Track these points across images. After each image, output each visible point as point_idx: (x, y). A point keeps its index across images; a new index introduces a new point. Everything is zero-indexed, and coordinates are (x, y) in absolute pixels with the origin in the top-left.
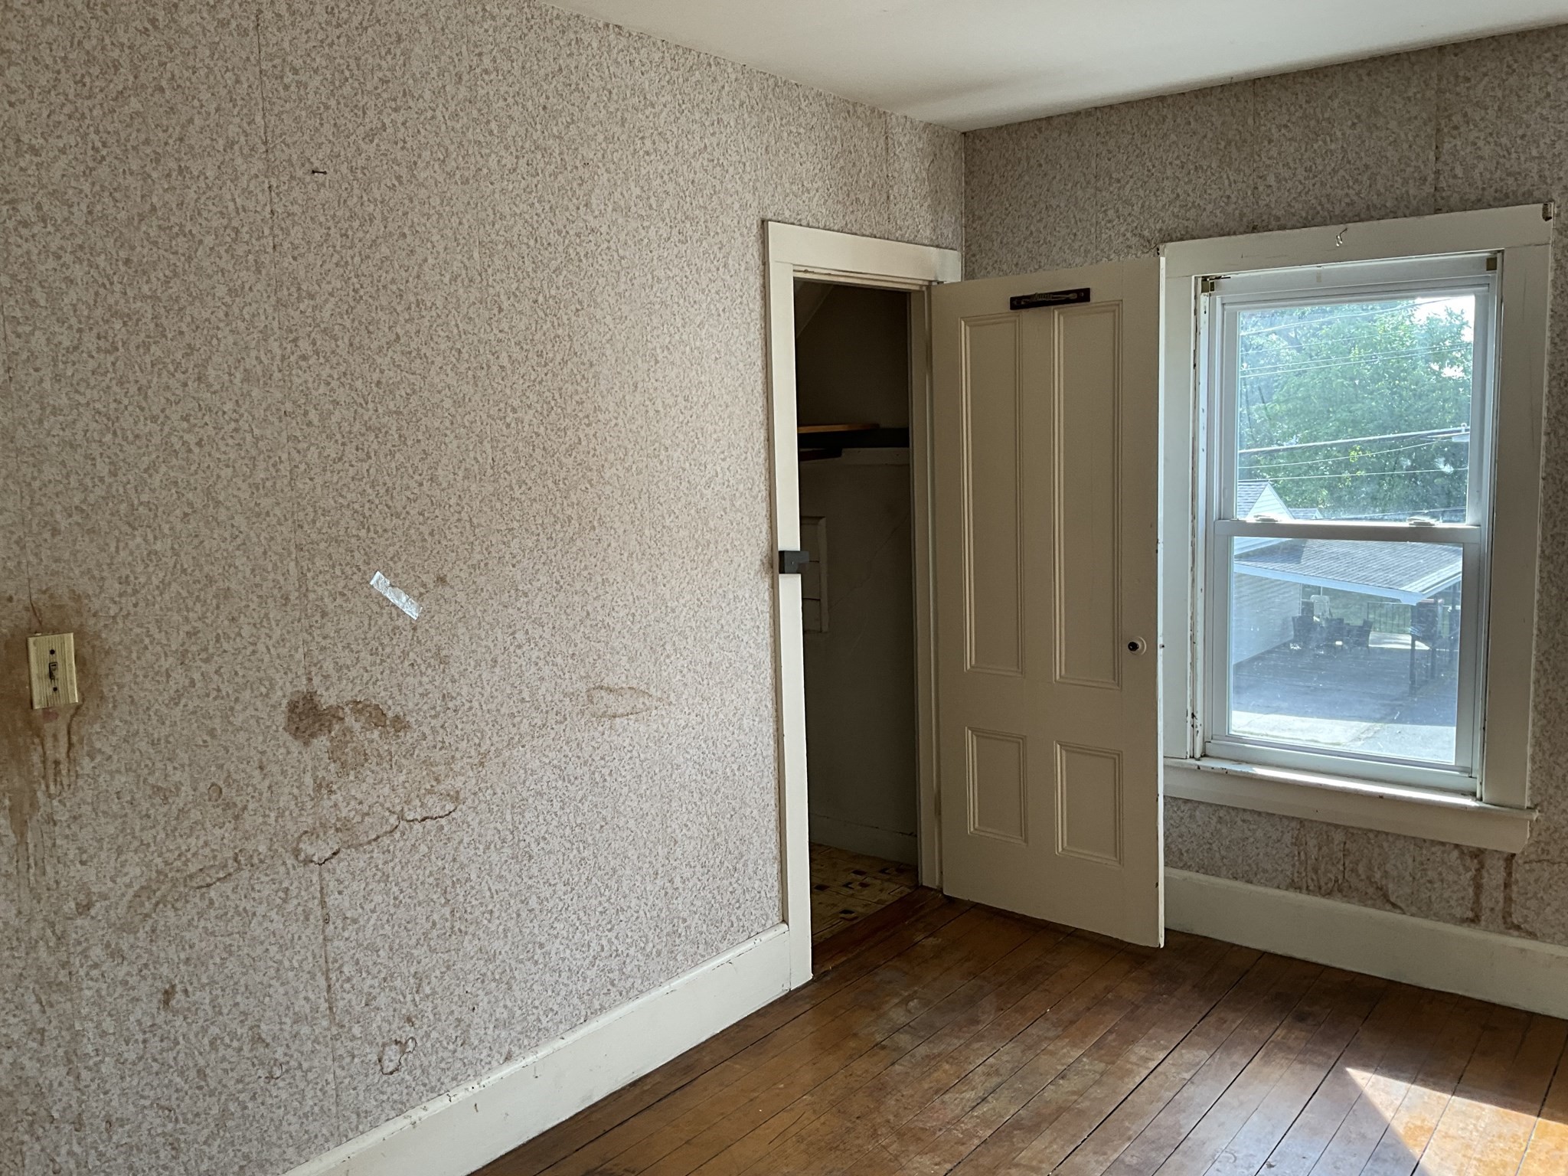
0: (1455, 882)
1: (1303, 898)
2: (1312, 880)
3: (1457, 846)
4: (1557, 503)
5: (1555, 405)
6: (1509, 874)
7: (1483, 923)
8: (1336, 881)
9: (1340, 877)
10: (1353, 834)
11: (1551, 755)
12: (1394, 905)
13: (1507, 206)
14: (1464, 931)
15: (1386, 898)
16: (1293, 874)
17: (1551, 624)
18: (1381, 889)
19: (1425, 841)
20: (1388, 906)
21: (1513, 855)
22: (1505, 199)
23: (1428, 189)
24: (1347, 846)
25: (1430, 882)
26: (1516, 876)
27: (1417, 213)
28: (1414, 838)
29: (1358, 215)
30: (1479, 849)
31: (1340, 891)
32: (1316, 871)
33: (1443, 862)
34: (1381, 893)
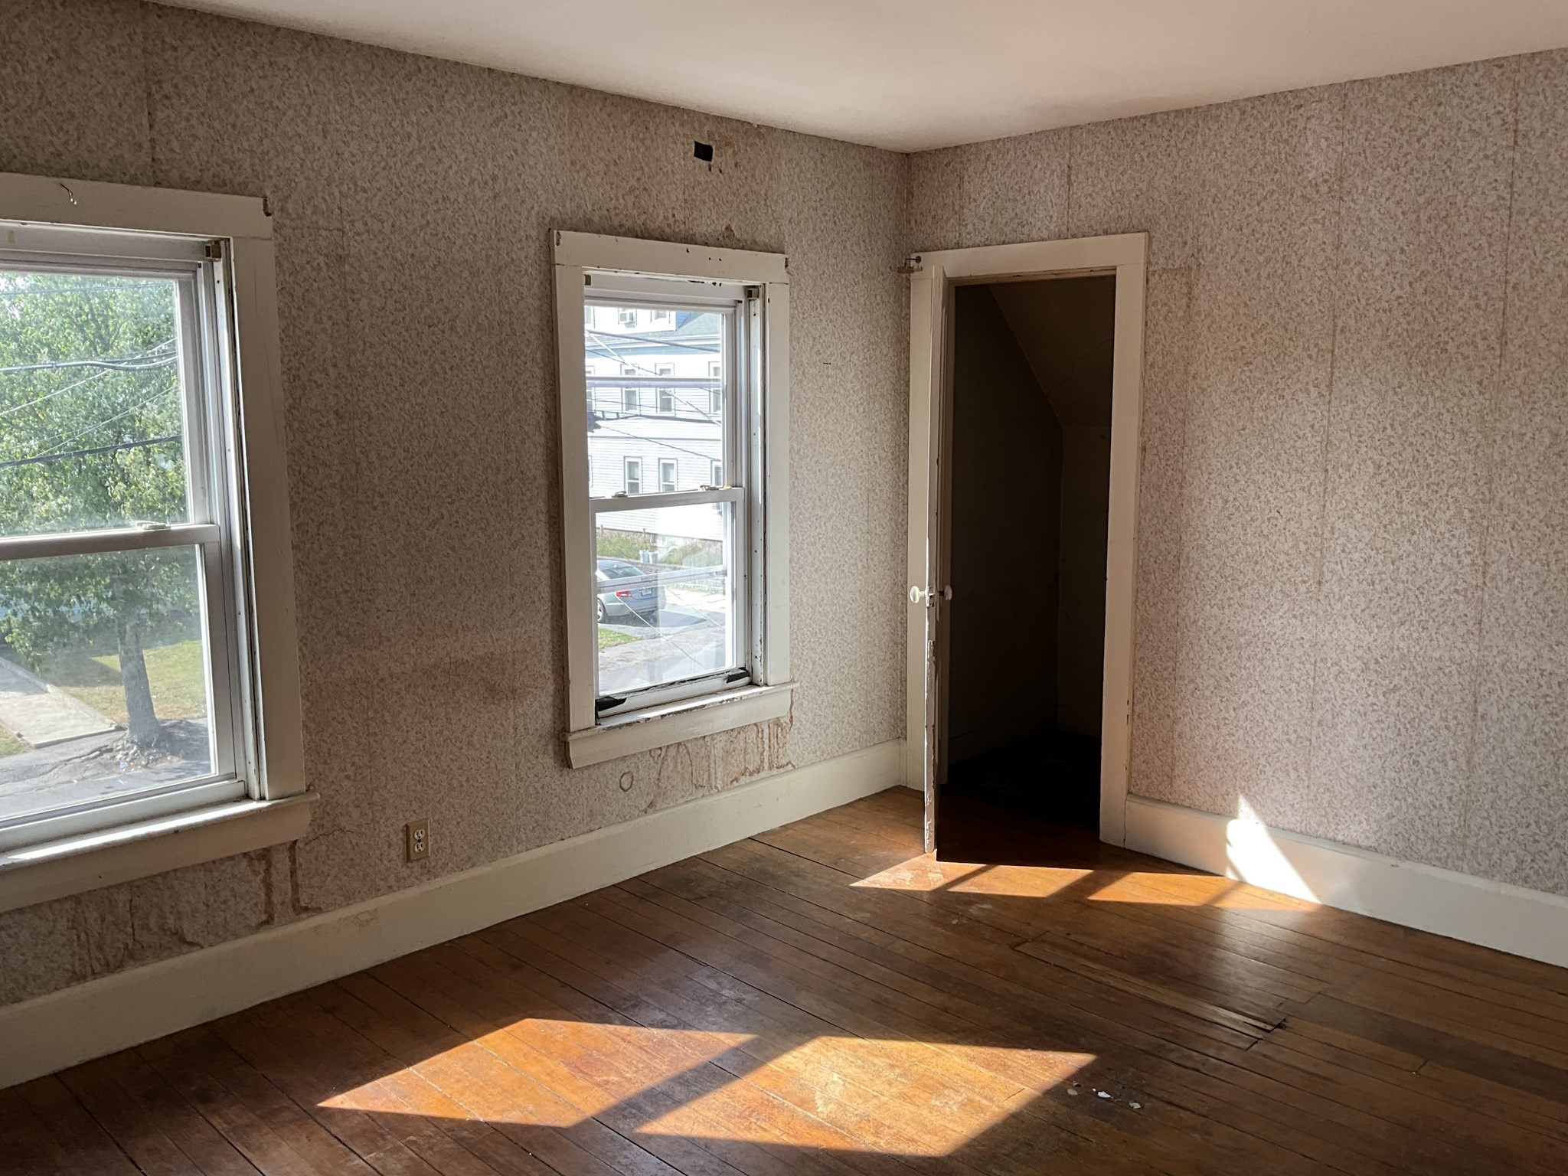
0: (247, 892)
1: (92, 985)
2: (98, 960)
3: (245, 854)
4: (298, 493)
5: (287, 399)
6: (293, 862)
7: (276, 919)
8: (126, 947)
9: (130, 942)
10: (138, 887)
11: (317, 733)
12: (191, 944)
13: (226, 193)
14: (263, 936)
15: (183, 941)
16: (73, 966)
17: (305, 610)
18: (176, 933)
19: (214, 862)
20: (185, 948)
21: (295, 842)
22: (221, 186)
23: (145, 158)
24: (134, 904)
25: (225, 902)
26: (300, 860)
27: (134, 181)
28: (203, 864)
29: (67, 170)
30: (265, 849)
31: (132, 957)
32: (100, 948)
33: (234, 876)
34: (175, 938)
